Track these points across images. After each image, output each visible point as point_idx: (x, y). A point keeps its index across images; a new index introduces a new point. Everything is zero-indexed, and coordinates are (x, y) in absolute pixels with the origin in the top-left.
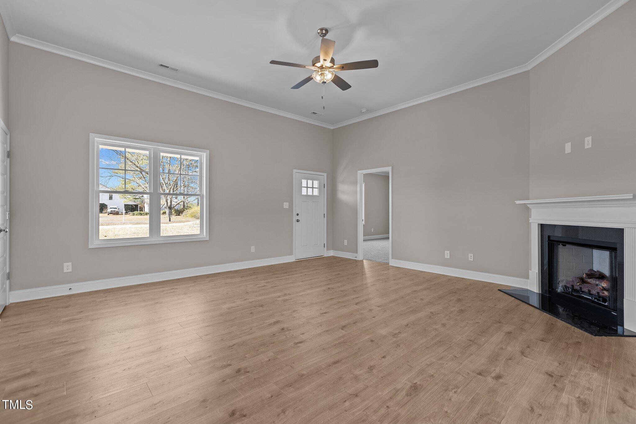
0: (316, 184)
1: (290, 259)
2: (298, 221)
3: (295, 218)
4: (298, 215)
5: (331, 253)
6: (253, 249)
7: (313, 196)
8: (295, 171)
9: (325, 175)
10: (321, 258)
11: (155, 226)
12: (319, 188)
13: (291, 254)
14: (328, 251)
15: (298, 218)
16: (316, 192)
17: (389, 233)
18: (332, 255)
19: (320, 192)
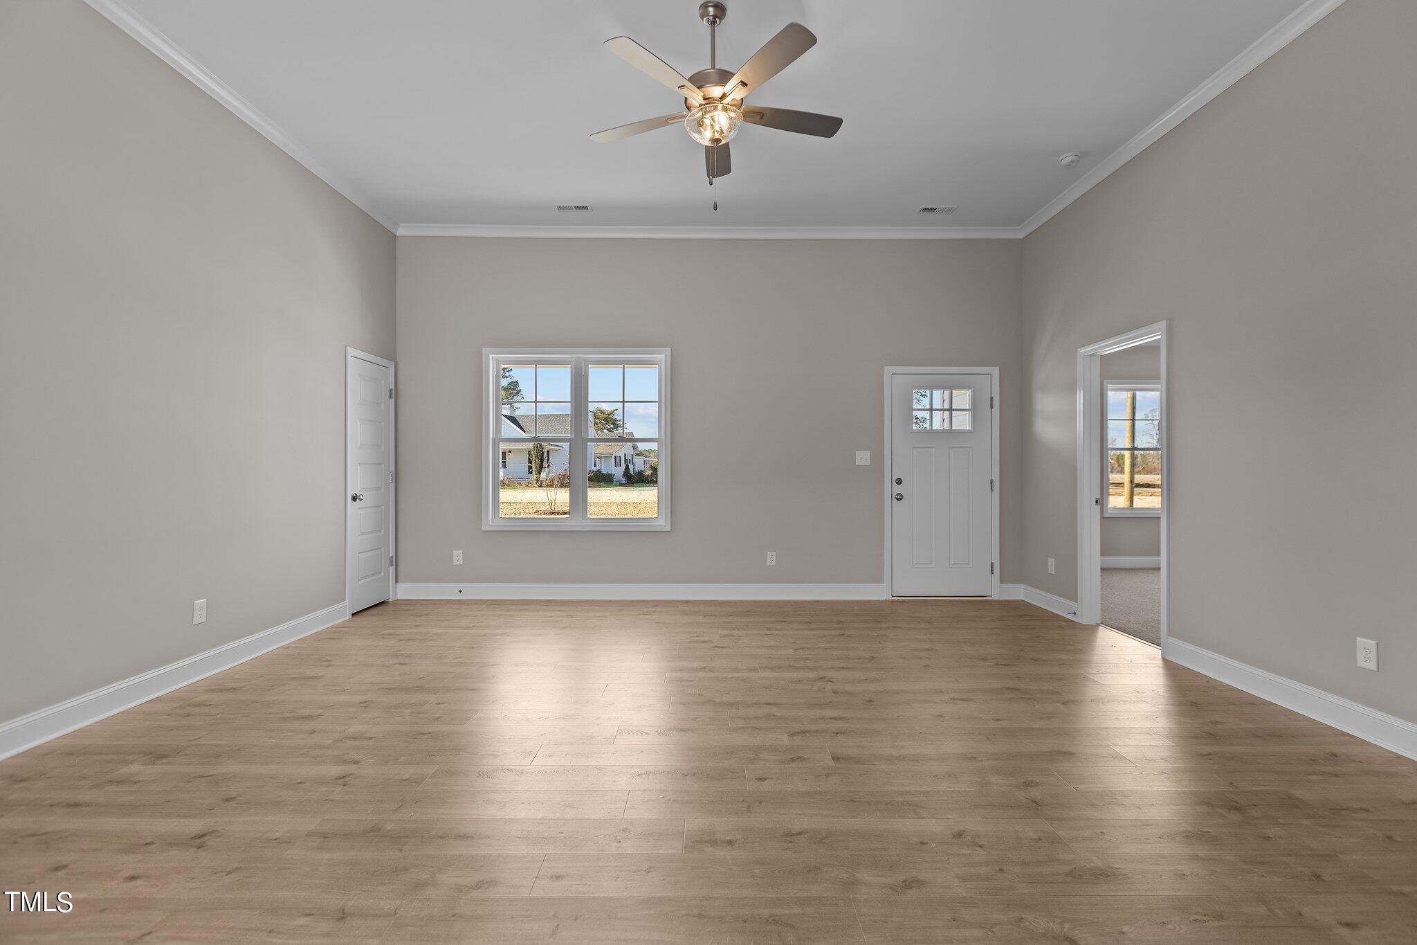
0: (962, 398)
1: (877, 593)
2: (900, 498)
3: (889, 489)
4: (899, 481)
5: (1018, 592)
6: (771, 558)
7: (950, 433)
8: (888, 370)
9: (995, 371)
10: (981, 604)
11: (579, 502)
12: (974, 410)
13: (878, 579)
14: (1004, 586)
15: (898, 489)
16: (962, 422)
17: (1158, 554)
18: (1021, 597)
19: (974, 420)
